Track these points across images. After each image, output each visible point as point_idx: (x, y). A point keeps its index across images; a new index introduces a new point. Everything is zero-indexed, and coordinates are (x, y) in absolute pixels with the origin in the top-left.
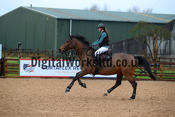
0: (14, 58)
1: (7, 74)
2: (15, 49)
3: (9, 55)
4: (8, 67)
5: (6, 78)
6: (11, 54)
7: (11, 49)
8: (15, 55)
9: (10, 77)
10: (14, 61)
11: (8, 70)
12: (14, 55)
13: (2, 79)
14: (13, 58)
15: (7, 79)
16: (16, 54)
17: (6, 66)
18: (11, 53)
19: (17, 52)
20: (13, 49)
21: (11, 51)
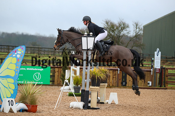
0: (171, 67)
1: (168, 85)
2: (171, 57)
3: (164, 63)
4: (169, 77)
5: (166, 89)
6: (166, 63)
7: (166, 57)
8: (171, 64)
9: (171, 88)
10: (171, 70)
11: (169, 80)
12: (169, 63)
13: (163, 90)
14: (169, 67)
15: (169, 90)
16: (173, 62)
17: (167, 76)
18: (167, 61)
19: (173, 61)
20: (169, 56)
21: (167, 59)
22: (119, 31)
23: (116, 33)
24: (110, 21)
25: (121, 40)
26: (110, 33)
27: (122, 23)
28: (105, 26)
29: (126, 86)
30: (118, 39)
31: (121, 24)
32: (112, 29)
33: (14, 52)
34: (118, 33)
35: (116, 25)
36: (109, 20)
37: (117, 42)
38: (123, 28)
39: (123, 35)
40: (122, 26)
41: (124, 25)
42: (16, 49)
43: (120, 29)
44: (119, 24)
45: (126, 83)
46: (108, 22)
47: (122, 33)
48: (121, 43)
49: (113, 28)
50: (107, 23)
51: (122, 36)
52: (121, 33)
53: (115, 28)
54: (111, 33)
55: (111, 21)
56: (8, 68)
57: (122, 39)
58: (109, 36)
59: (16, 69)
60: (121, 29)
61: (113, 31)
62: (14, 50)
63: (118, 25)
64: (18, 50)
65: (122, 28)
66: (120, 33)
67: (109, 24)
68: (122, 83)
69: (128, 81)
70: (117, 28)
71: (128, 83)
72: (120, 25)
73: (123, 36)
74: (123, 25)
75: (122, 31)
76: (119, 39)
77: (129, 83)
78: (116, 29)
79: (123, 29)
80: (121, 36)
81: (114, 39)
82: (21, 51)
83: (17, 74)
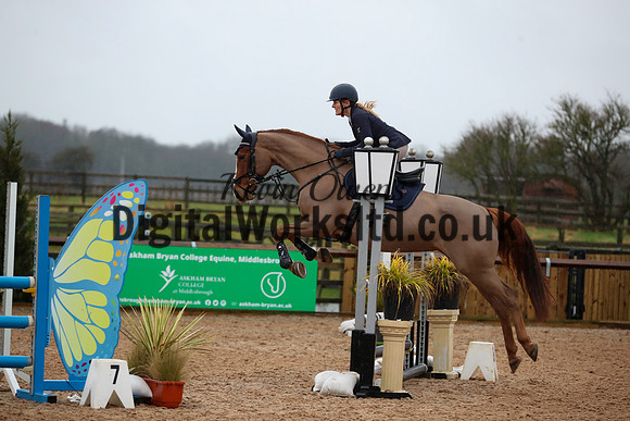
22: (607, 134)
23: (595, 141)
24: (576, 101)
25: (611, 165)
26: (576, 141)
27: (615, 108)
28: (559, 118)
29: (581, 318)
30: (601, 161)
31: (611, 111)
32: (582, 127)
33: (109, 200)
34: (603, 141)
35: (595, 114)
36: (573, 97)
37: (597, 172)
38: (618, 126)
39: (620, 147)
40: (617, 117)
41: (621, 113)
42: (115, 192)
43: (609, 127)
44: (608, 112)
45: (581, 309)
46: (569, 104)
47: (616, 141)
48: (614, 174)
49: (587, 124)
50: (566, 107)
51: (616, 152)
52: (613, 142)
53: (593, 124)
54: (580, 140)
55: (580, 102)
56: (86, 257)
57: (614, 162)
58: (572, 152)
59: (114, 258)
60: (613, 129)
61: (585, 135)
62: (108, 196)
63: (601, 114)
64: (123, 194)
65: (615, 124)
66: (610, 140)
67: (573, 111)
68: (568, 310)
69: (587, 302)
70: (600, 124)
71: (588, 309)
72: (609, 114)
73: (621, 151)
74: (618, 115)
75: (616, 135)
76: (605, 163)
77: (592, 308)
78: (596, 127)
79: (621, 128)
80: (612, 151)
81: (588, 160)
82: (131, 200)
83: (117, 276)
